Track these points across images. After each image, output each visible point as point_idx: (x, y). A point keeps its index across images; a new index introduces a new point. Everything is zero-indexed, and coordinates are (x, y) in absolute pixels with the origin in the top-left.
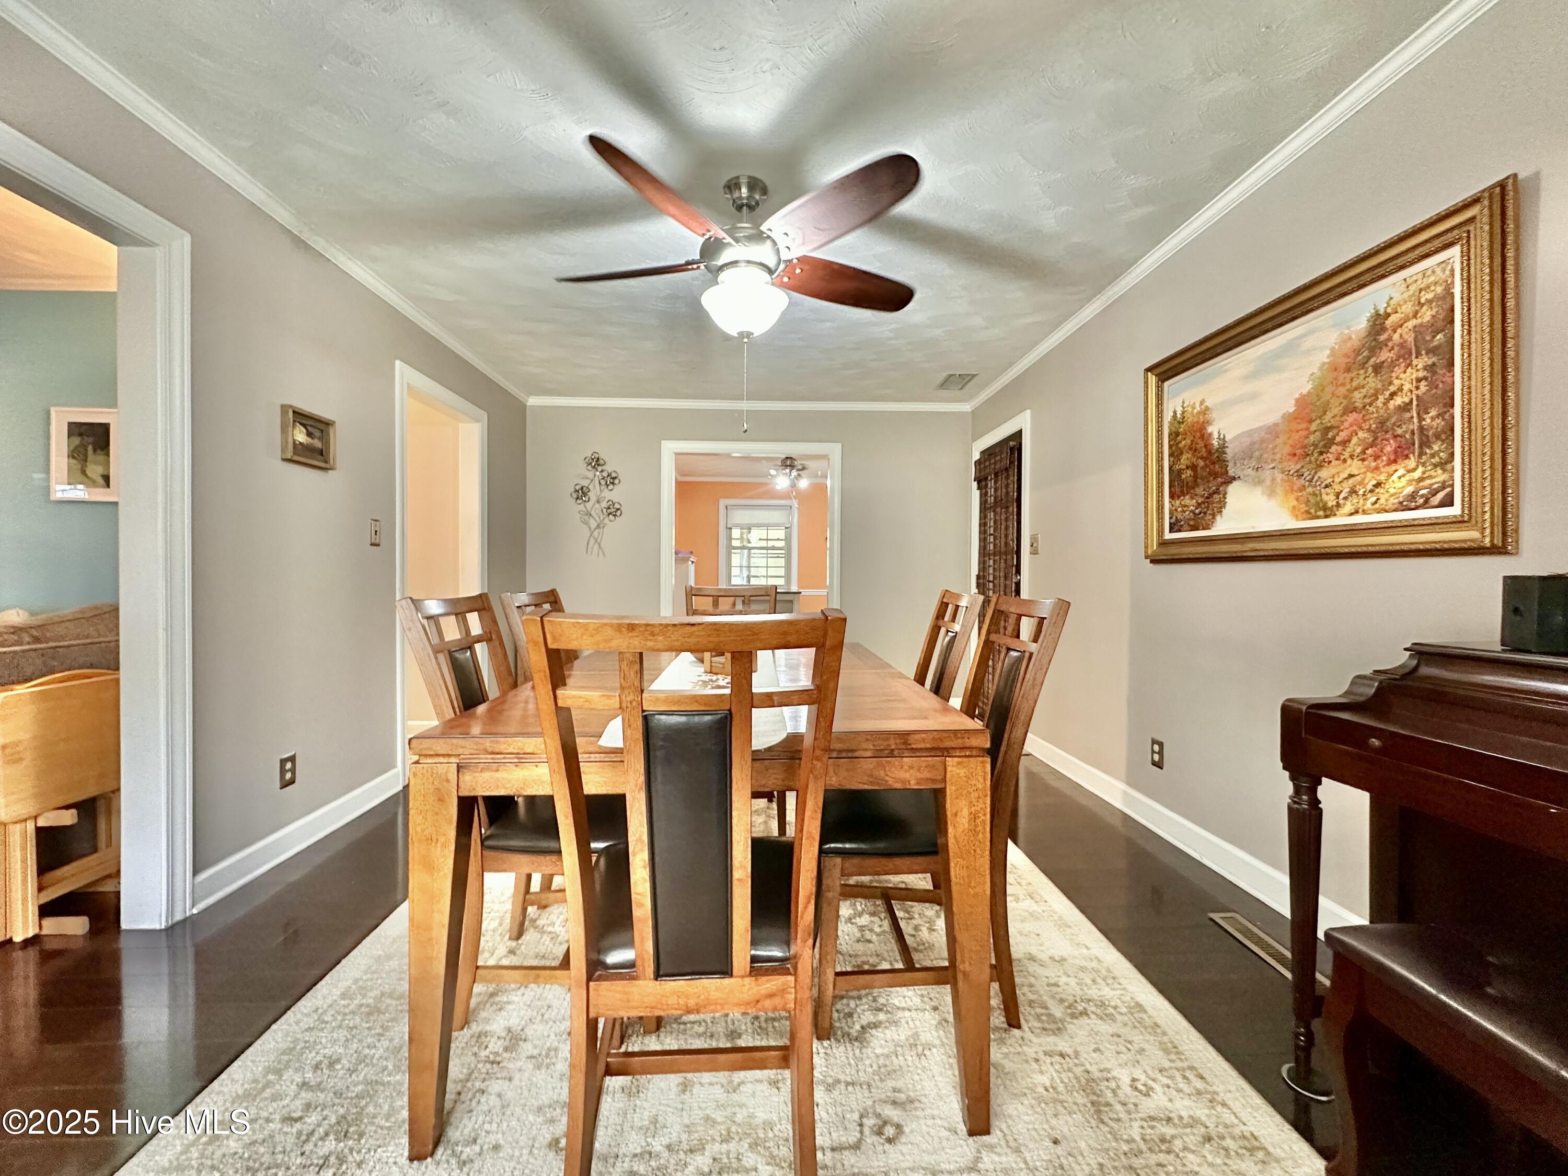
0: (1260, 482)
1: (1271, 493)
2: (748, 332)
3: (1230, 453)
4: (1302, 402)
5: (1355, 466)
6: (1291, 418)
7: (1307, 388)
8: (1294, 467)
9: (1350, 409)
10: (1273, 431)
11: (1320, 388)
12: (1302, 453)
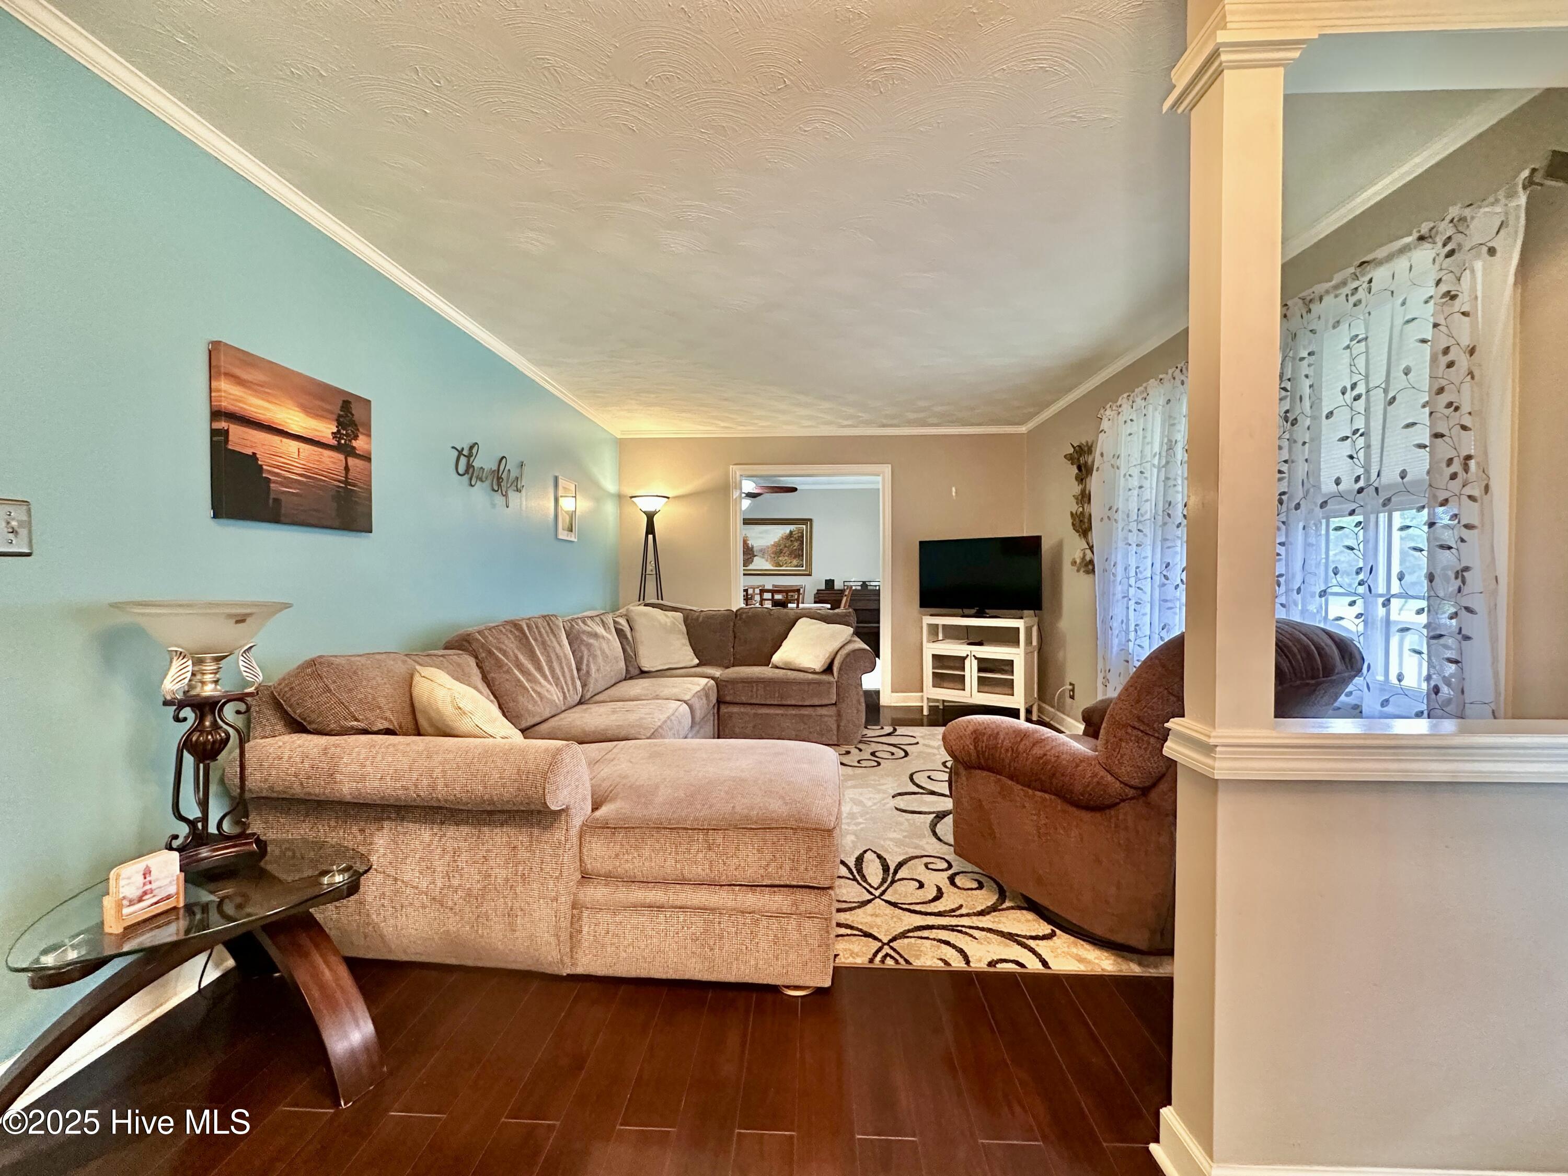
0: (763, 558)
1: (767, 561)
3: (755, 549)
4: (775, 542)
5: (786, 558)
6: (773, 545)
7: (777, 540)
8: (773, 556)
9: (785, 547)
10: (768, 547)
11: (779, 541)
12: (775, 553)
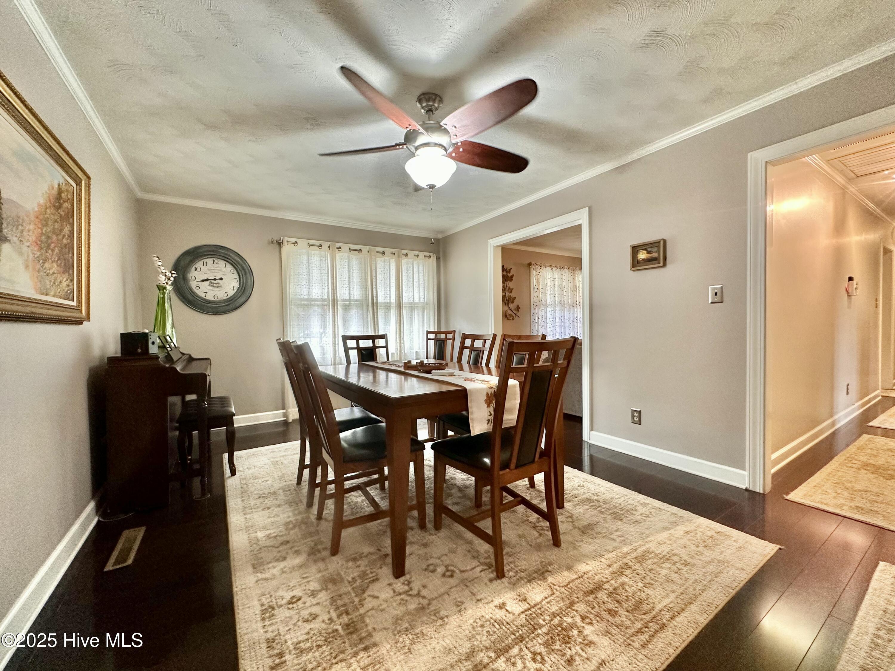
2: (433, 185)
